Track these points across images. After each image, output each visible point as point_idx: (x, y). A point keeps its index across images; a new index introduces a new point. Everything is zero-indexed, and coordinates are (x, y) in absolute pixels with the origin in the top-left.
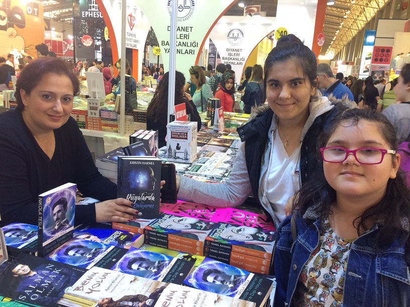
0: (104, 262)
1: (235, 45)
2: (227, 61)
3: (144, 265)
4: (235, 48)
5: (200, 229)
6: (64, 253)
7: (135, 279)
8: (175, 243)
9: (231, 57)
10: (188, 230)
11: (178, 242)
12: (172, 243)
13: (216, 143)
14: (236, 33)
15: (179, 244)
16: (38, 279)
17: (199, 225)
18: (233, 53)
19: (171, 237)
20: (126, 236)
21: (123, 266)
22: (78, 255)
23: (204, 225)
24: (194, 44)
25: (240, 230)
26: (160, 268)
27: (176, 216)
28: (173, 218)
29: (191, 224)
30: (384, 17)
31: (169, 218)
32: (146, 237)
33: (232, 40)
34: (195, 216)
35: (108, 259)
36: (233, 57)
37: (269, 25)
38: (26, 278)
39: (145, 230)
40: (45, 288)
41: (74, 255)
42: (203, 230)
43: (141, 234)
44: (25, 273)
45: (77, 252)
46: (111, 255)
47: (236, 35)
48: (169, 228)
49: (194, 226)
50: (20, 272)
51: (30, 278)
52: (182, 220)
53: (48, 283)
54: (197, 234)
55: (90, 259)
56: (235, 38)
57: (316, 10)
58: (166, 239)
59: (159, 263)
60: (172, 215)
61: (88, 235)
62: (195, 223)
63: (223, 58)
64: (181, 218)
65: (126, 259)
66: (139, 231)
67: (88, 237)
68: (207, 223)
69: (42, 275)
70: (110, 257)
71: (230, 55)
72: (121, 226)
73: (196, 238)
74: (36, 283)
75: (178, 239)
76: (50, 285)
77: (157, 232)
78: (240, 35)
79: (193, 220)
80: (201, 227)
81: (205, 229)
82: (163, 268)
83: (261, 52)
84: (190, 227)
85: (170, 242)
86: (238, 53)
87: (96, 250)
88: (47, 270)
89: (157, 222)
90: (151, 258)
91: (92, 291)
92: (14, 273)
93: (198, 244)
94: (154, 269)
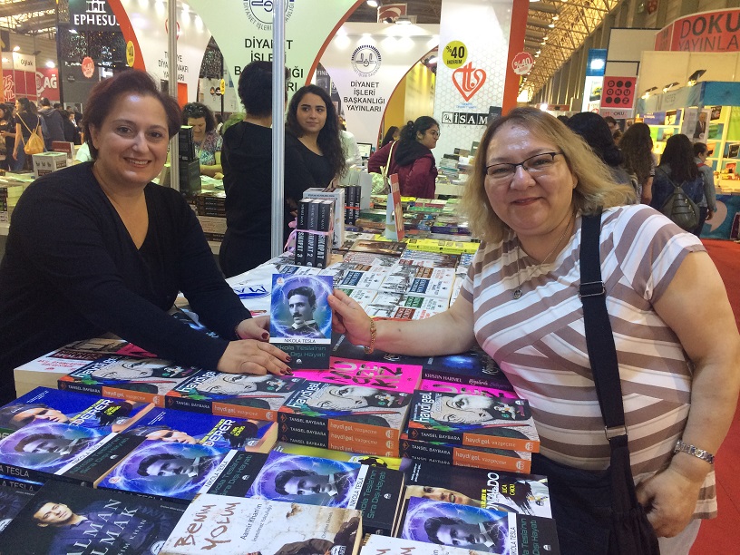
0: (226, 484)
1: (365, 75)
2: (353, 104)
3: (308, 484)
4: (366, 80)
5: (386, 406)
6: (138, 472)
7: (294, 510)
8: (342, 437)
9: (360, 96)
10: (363, 410)
11: (348, 434)
12: (336, 436)
13: (365, 249)
14: (366, 52)
15: (350, 439)
16: (91, 528)
17: (381, 398)
18: (363, 89)
19: (333, 424)
20: (242, 428)
21: (266, 488)
22: (168, 474)
23: (391, 399)
24: (296, 71)
25: (460, 403)
26: (342, 487)
27: (332, 384)
28: (327, 388)
29: (365, 398)
30: (617, 26)
31: (320, 387)
32: (283, 427)
33: (360, 66)
34: (366, 382)
35: (231, 477)
36: (364, 97)
37: (426, 38)
38: (65, 528)
39: (279, 414)
40: (109, 546)
41: (160, 474)
42: (391, 406)
43: (272, 423)
44: (61, 519)
45: (164, 467)
46: (237, 469)
47: (366, 57)
48: (325, 406)
49: (371, 401)
50: (52, 517)
51: (73, 529)
52: (346, 391)
53: (115, 536)
54: (383, 416)
55: (196, 480)
56: (366, 63)
57: (510, 11)
58: (325, 429)
59: (336, 477)
60: (323, 383)
61: (166, 432)
62: (373, 396)
63: (346, 99)
64: (343, 388)
65: (268, 475)
66: (268, 416)
67: (169, 435)
68: (395, 394)
69: (98, 521)
70: (234, 473)
71: (358, 92)
72: (230, 409)
73: (384, 423)
74: (88, 537)
75: (348, 428)
76: (120, 541)
77: (305, 417)
78: (375, 58)
79: (368, 391)
80: (387, 401)
81: (395, 405)
82: (347, 486)
83: (411, 88)
84: (365, 403)
85: (332, 435)
86: (372, 89)
87: (201, 460)
88: (108, 510)
89: (299, 396)
90: (316, 468)
91: (214, 544)
92: (38, 521)
93: (388, 434)
94: (330, 490)
